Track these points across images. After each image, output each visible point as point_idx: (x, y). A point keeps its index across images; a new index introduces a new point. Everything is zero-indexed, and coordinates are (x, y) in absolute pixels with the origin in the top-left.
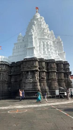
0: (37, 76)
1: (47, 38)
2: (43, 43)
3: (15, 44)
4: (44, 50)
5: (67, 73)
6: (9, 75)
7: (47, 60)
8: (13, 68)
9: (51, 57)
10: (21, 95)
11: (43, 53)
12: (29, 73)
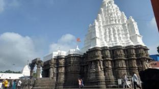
0: (100, 66)
1: (114, 23)
2: (109, 29)
3: (86, 35)
4: (110, 37)
5: (140, 59)
6: (81, 66)
7: (112, 48)
8: (84, 59)
9: (117, 43)
10: (80, 84)
11: (108, 40)
12: (93, 63)
